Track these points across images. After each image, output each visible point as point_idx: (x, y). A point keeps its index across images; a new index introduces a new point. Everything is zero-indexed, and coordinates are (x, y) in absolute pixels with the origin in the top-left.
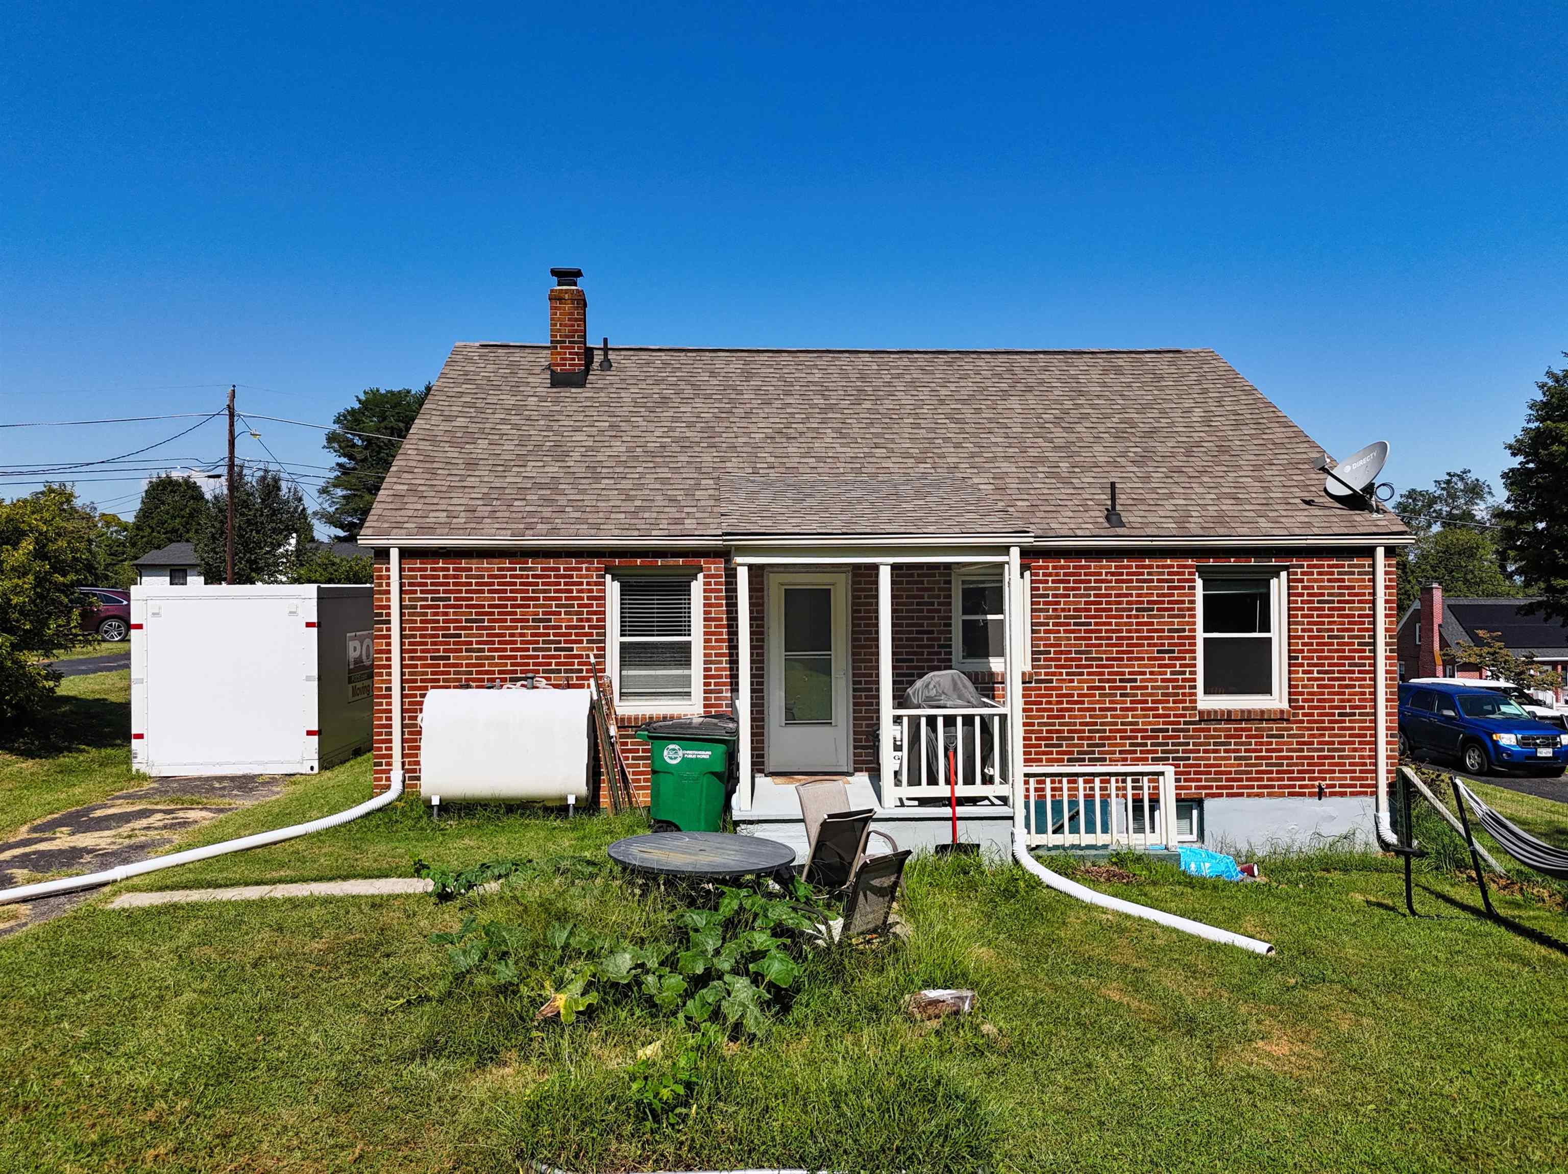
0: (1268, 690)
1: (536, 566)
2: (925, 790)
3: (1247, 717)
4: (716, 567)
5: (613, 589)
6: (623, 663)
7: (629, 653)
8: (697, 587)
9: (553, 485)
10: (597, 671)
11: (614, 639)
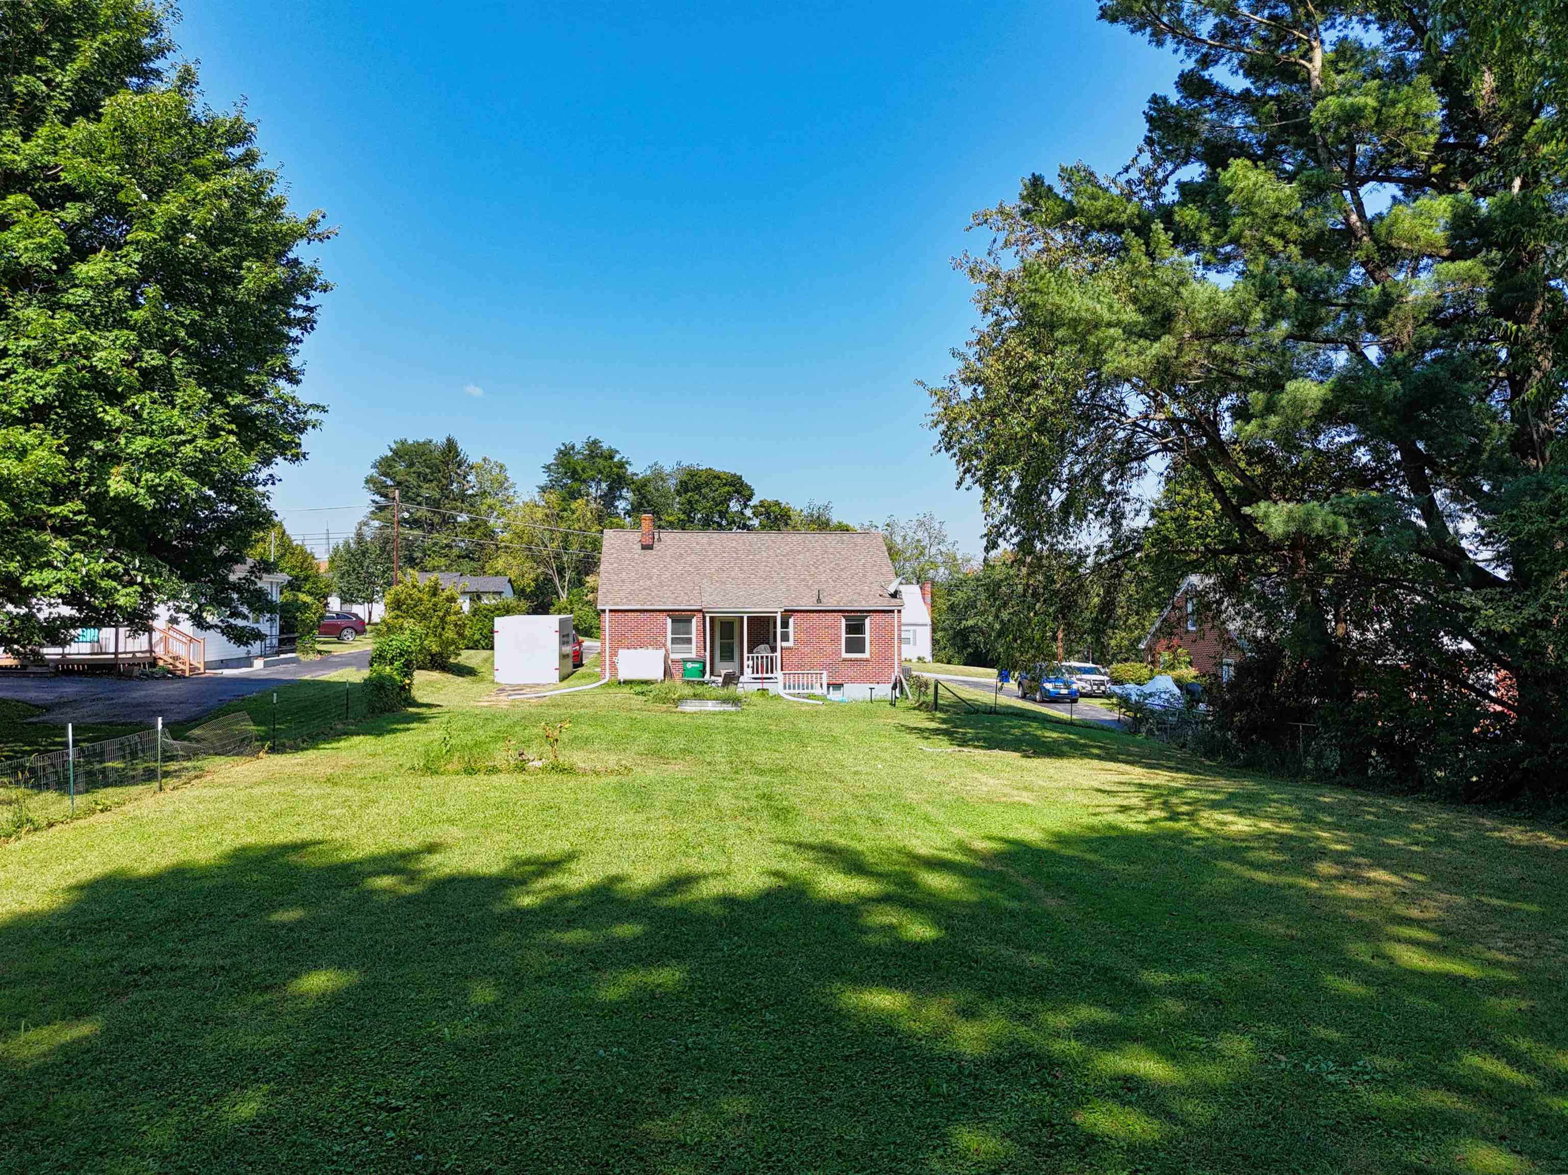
0: (863, 652)
1: (648, 614)
2: (755, 675)
3: (857, 660)
4: (700, 615)
5: (669, 621)
6: (672, 643)
7: (674, 641)
8: (694, 621)
9: (649, 589)
10: (665, 645)
11: (669, 636)
